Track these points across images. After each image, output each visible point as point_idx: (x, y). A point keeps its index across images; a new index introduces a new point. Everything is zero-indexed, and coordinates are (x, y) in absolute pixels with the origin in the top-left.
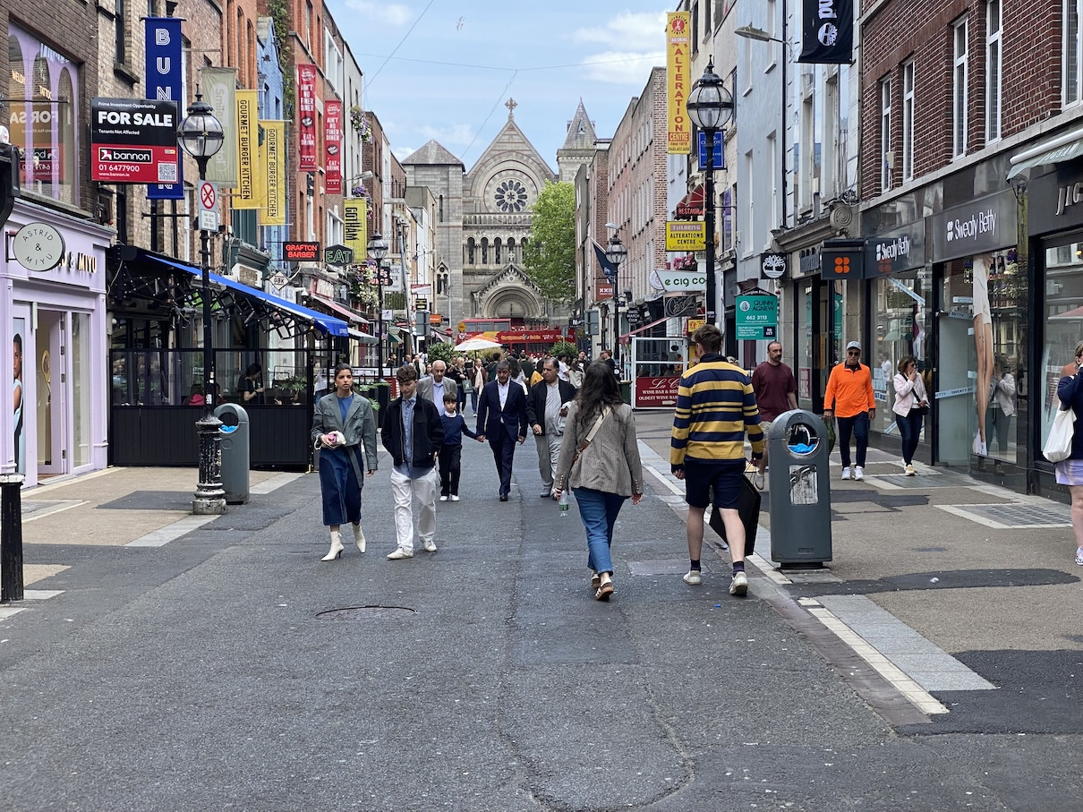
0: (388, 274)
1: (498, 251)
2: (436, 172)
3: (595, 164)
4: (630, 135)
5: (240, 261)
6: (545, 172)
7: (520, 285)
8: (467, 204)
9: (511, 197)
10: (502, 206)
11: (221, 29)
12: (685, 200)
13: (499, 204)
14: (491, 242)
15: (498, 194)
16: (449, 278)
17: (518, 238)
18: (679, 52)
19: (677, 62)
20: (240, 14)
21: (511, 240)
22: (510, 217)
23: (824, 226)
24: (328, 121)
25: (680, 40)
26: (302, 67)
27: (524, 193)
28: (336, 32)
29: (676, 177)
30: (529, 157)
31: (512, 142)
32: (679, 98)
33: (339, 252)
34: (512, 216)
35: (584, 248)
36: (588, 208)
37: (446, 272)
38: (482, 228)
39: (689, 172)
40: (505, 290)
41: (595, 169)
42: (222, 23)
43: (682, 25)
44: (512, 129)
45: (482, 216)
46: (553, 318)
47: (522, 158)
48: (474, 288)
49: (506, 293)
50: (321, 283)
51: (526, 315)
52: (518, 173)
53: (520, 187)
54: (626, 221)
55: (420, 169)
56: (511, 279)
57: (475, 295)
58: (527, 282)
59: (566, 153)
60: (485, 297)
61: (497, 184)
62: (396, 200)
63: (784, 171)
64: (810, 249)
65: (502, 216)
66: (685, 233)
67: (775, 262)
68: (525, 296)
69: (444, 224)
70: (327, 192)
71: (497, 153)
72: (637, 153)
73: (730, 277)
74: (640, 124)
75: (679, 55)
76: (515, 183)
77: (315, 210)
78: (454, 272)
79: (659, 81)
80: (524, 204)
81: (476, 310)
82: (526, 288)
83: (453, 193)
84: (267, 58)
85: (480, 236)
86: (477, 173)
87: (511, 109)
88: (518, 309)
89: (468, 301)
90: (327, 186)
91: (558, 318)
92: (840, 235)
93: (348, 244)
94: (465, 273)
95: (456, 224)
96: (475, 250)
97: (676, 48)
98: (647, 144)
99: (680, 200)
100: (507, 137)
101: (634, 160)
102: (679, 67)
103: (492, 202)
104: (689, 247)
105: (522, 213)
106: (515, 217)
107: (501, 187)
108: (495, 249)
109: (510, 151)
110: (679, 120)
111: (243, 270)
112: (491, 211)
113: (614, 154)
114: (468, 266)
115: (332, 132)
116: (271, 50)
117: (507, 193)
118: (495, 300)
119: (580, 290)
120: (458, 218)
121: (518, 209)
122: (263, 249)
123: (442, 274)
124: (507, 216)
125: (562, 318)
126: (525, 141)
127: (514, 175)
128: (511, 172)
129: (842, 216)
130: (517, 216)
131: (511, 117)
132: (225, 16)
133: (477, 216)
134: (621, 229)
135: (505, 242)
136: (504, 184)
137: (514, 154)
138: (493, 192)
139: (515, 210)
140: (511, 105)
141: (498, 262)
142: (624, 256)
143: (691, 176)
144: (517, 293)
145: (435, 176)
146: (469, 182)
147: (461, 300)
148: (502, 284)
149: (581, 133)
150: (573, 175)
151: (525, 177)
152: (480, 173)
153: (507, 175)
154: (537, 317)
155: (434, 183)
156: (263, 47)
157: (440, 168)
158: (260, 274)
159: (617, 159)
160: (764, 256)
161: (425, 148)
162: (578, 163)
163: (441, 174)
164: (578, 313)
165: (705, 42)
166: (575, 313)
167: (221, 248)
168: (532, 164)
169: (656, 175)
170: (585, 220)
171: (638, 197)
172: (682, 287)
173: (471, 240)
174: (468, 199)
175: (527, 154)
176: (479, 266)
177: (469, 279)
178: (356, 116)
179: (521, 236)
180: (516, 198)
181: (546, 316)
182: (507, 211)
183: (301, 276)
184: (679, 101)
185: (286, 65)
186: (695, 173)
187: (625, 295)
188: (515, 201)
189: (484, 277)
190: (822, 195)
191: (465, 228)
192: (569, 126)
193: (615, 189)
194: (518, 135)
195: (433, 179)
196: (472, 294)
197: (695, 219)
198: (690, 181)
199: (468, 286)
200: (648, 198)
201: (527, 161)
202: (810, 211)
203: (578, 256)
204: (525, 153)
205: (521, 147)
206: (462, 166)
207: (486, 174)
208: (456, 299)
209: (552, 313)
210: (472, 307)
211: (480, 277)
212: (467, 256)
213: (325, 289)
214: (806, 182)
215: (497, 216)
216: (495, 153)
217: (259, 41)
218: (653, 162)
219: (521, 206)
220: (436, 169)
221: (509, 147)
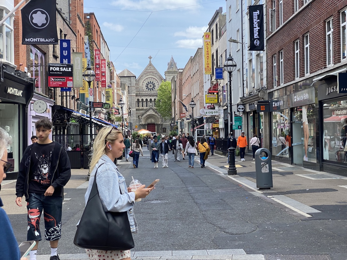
0: (119, 111)
1: (147, 103)
2: (127, 79)
3: (178, 76)
4: (190, 68)
5: (82, 109)
6: (161, 79)
7: (154, 113)
8: (137, 89)
9: (151, 86)
10: (148, 89)
11: (76, 41)
12: (210, 88)
13: (147, 88)
14: (145, 100)
15: (147, 85)
16: (131, 111)
17: (153, 99)
18: (208, 44)
19: (207, 47)
20: (81, 36)
21: (151, 99)
22: (150, 92)
23: (256, 97)
24: (102, 65)
25: (208, 41)
26: (96, 50)
27: (155, 85)
28: (103, 39)
29: (207, 81)
30: (156, 74)
31: (150, 69)
32: (208, 58)
33: (106, 105)
34: (151, 92)
35: (175, 102)
36: (176, 89)
37: (130, 110)
38: (142, 96)
39: (211, 79)
40: (149, 115)
41: (178, 78)
42: (76, 39)
43: (208, 36)
44: (151, 65)
45: (142, 92)
46: (164, 124)
47: (154, 74)
48: (139, 114)
49: (149, 116)
50: (101, 114)
51: (156, 123)
52: (153, 79)
53: (153, 83)
54: (189, 93)
55: (122, 78)
56: (151, 111)
57: (140, 117)
58: (156, 113)
59: (168, 73)
60: (143, 117)
61: (146, 82)
62: (118, 88)
63: (243, 80)
64: (252, 103)
65: (148, 92)
66: (211, 98)
67: (241, 107)
68: (155, 117)
69: (130, 95)
70: (102, 87)
71: (146, 73)
72: (193, 73)
73: (226, 111)
74: (194, 65)
75: (208, 45)
76: (152, 82)
77: (99, 92)
78: (133, 109)
79: (200, 52)
80: (154, 88)
81: (140, 121)
82: (156, 114)
83: (132, 85)
84: (87, 48)
85: (141, 98)
86: (140, 79)
87: (150, 59)
88: (153, 121)
89: (138, 118)
90: (102, 85)
91: (166, 124)
92: (262, 99)
93: (107, 102)
94: (136, 110)
95: (133, 95)
96: (139, 103)
97: (207, 43)
98: (196, 71)
99: (209, 88)
100: (149, 68)
101: (192, 75)
102: (208, 49)
103: (145, 88)
104: (212, 102)
105: (154, 91)
106: (152, 92)
107: (147, 83)
108: (146, 102)
109: (150, 72)
110: (208, 64)
111: (82, 111)
112: (144, 91)
113: (185, 73)
114: (137, 108)
115: (103, 69)
116: (88, 46)
117: (149, 85)
118: (146, 118)
119: (173, 115)
120: (134, 93)
121: (153, 90)
122: (86, 104)
123: (129, 110)
124: (149, 92)
125: (167, 123)
126: (155, 69)
127: (151, 79)
128: (150, 78)
129: (262, 94)
130: (153, 92)
131: (150, 62)
132: (77, 37)
133: (140, 92)
134: (188, 96)
135: (149, 100)
136: (148, 82)
137: (151, 73)
138: (145, 85)
139: (152, 90)
140: (150, 58)
141: (147, 106)
142: (195, 105)
143: (212, 81)
144: (153, 116)
145: (127, 80)
146: (138, 82)
147: (135, 118)
148: (148, 113)
149: (172, 66)
150: (170, 79)
151: (155, 80)
152: (141, 79)
153: (149, 79)
154: (159, 123)
155: (126, 82)
156: (86, 45)
157: (128, 78)
158: (86, 112)
159: (185, 75)
160: (238, 105)
161: (124, 71)
162: (173, 75)
163: (129, 79)
164: (173, 122)
165: (216, 41)
166: (172, 122)
167: (76, 105)
168: (157, 76)
169: (199, 80)
170: (175, 93)
171: (193, 87)
172: (211, 114)
173: (138, 100)
174: (137, 87)
175: (155, 73)
176: (141, 108)
177: (138, 112)
178: (109, 64)
179: (154, 98)
180: (152, 86)
181: (162, 123)
182: (149, 90)
183: (96, 112)
184: (208, 59)
185: (92, 50)
186: (213, 80)
187: (189, 116)
188: (152, 87)
189: (142, 111)
190: (255, 88)
191: (136, 96)
192: (168, 64)
193: (185, 84)
194: (152, 67)
195: (126, 81)
196: (139, 116)
197: (213, 94)
198: (212, 83)
199: (137, 114)
200: (197, 87)
201: (155, 75)
202: (252, 92)
203: (173, 104)
204: (155, 72)
205: (153, 71)
206: (135, 77)
207: (143, 79)
208: (134, 118)
209: (164, 122)
210: (139, 120)
211: (141, 111)
212: (137, 105)
213: (102, 116)
214: (250, 84)
215: (146, 92)
216: (146, 72)
217: (85, 43)
218: (198, 76)
219: (154, 89)
220: (127, 78)
221: (150, 71)
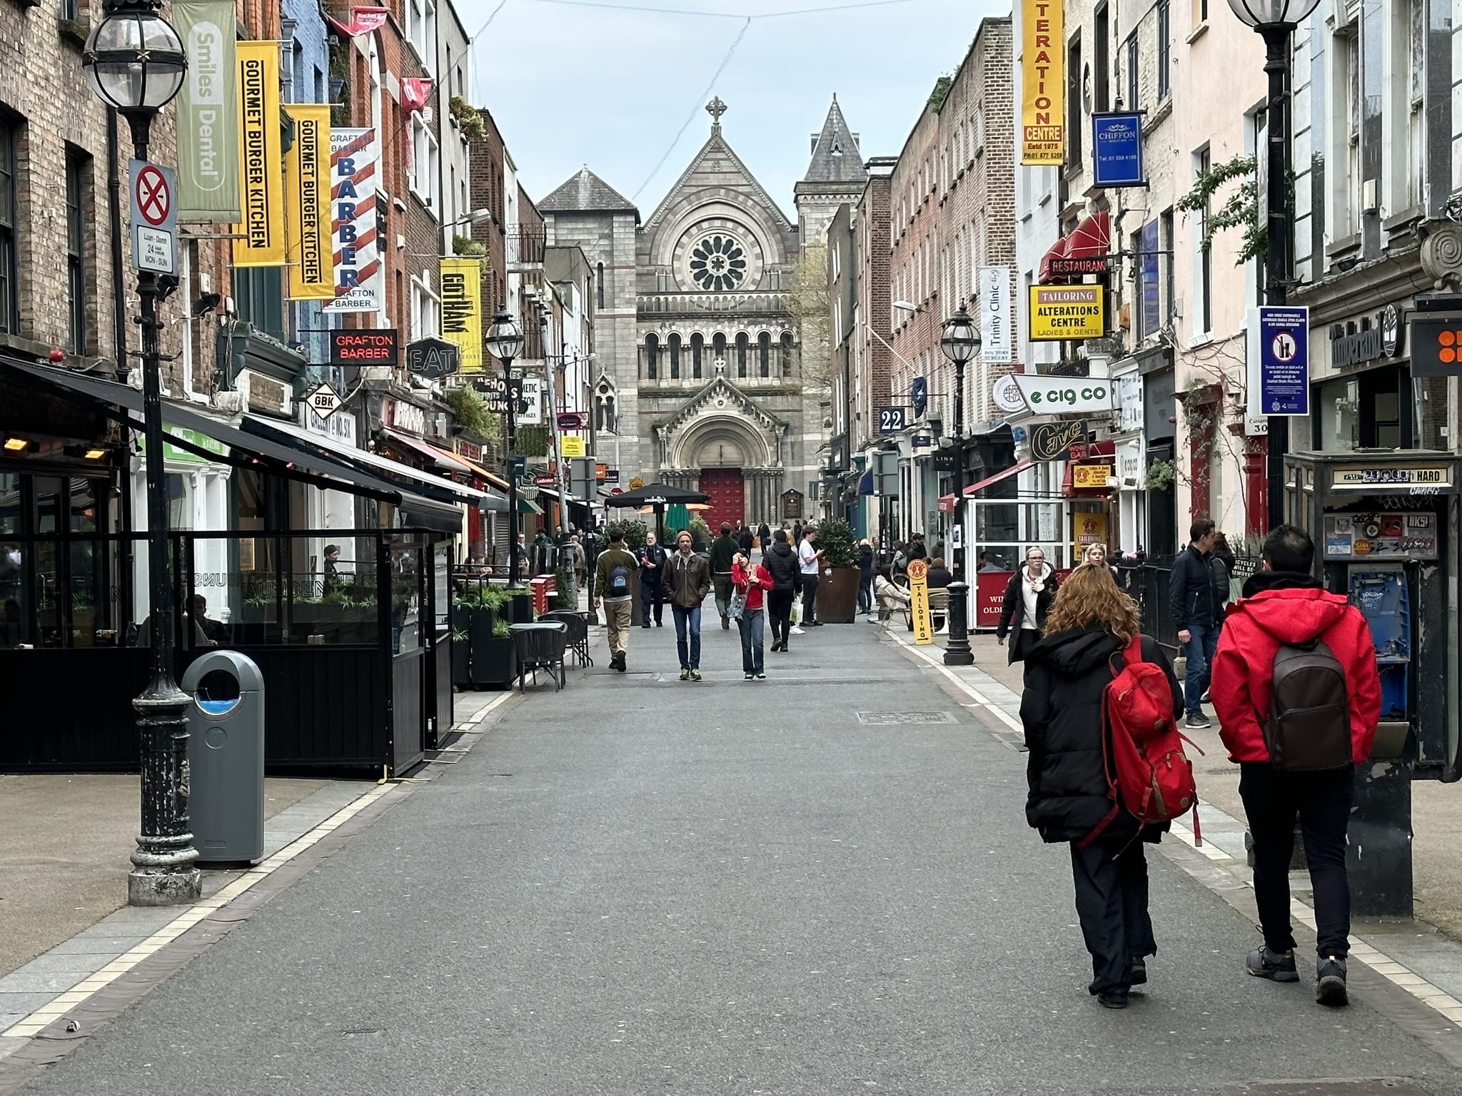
1: (697, 355)
2: (591, 223)
3: (868, 202)
4: (935, 145)
6: (775, 221)
7: (735, 412)
8: (645, 278)
9: (718, 264)
10: (702, 281)
12: (1059, 247)
13: (697, 277)
14: (686, 341)
15: (696, 259)
16: (615, 402)
17: (731, 333)
21: (719, 338)
22: (717, 299)
27: (740, 258)
29: (1036, 208)
30: (747, 196)
31: (718, 171)
32: (1042, 63)
33: (433, 352)
34: (721, 297)
36: (852, 278)
37: (610, 393)
38: (670, 317)
40: (711, 422)
41: (869, 211)
44: (720, 149)
45: (670, 298)
46: (791, 469)
47: (736, 198)
48: (659, 418)
49: (711, 427)
50: (402, 407)
51: (746, 464)
52: (730, 225)
53: (734, 248)
54: (928, 295)
55: (567, 218)
56: (721, 403)
58: (747, 408)
59: (810, 189)
60: (676, 434)
61: (694, 243)
62: (528, 267)
65: (704, 297)
68: (743, 432)
69: (606, 311)
72: (950, 176)
74: (956, 124)
78: (623, 392)
79: (992, 42)
80: (740, 276)
81: (660, 456)
82: (745, 417)
83: (620, 258)
85: (667, 331)
86: (660, 224)
87: (717, 115)
88: (731, 454)
89: (648, 440)
93: (449, 339)
94: (643, 394)
95: (625, 311)
96: (658, 354)
98: (972, 157)
101: (944, 189)
103: (686, 274)
105: (737, 292)
106: (725, 298)
108: (692, 353)
109: (715, 187)
110: (1044, 103)
111: (254, 382)
112: (684, 289)
113: (903, 183)
114: (646, 383)
117: (712, 257)
118: (693, 438)
119: (840, 420)
120: (629, 302)
121: (730, 284)
122: (293, 344)
123: (604, 397)
124: (712, 297)
125: (806, 468)
126: (741, 169)
127: (723, 228)
130: (729, 297)
131: (716, 129)
133: (662, 298)
134: (920, 310)
135: (708, 341)
136: (705, 243)
137: (723, 191)
138: (688, 256)
139: (725, 288)
140: (717, 109)
141: (697, 374)
143: (1067, 205)
144: (729, 427)
145: (590, 231)
146: (647, 240)
147: (636, 439)
148: (705, 413)
149: (837, 153)
150: (825, 225)
151: (741, 230)
152: (664, 224)
153: (710, 228)
154: (765, 466)
155: (589, 242)
157: (598, 218)
159: (908, 190)
161: (572, 183)
162: (838, 204)
163: (600, 228)
164: (837, 458)
168: (752, 207)
169: (990, 210)
170: (850, 301)
172: (1064, 406)
173: (652, 339)
174: (645, 270)
175: (745, 191)
177: (652, 405)
179: (736, 330)
180: (727, 266)
181: (780, 464)
183: (364, 393)
186: (1076, 197)
187: (928, 426)
188: (725, 271)
189: (674, 400)
191: (642, 317)
192: (813, 142)
193: (905, 243)
194: (728, 159)
195: (588, 235)
196: (654, 429)
198: (1066, 217)
199: (647, 417)
201: (744, 203)
204: (740, 189)
205: (733, 179)
206: (635, 213)
207: (676, 226)
208: (628, 439)
209: (790, 460)
210: (654, 452)
211: (668, 401)
212: (645, 366)
213: (409, 418)
215: (696, 297)
216: (690, 191)
218: (983, 188)
219: (734, 280)
220: (591, 218)
221: (713, 180)
